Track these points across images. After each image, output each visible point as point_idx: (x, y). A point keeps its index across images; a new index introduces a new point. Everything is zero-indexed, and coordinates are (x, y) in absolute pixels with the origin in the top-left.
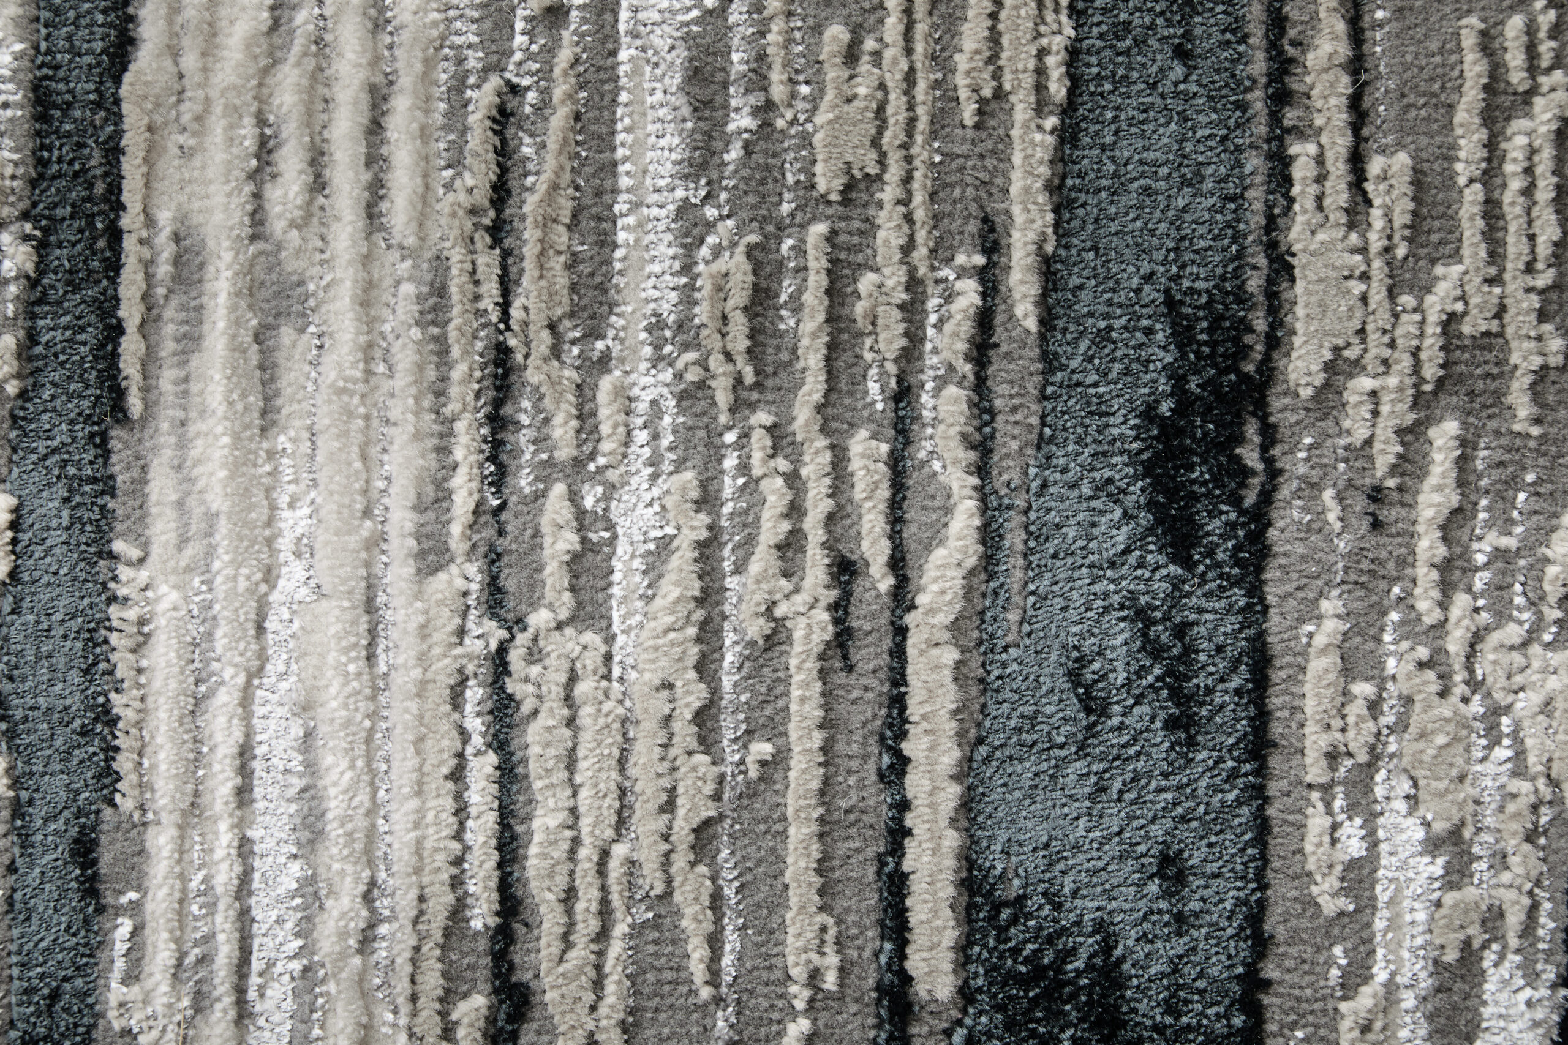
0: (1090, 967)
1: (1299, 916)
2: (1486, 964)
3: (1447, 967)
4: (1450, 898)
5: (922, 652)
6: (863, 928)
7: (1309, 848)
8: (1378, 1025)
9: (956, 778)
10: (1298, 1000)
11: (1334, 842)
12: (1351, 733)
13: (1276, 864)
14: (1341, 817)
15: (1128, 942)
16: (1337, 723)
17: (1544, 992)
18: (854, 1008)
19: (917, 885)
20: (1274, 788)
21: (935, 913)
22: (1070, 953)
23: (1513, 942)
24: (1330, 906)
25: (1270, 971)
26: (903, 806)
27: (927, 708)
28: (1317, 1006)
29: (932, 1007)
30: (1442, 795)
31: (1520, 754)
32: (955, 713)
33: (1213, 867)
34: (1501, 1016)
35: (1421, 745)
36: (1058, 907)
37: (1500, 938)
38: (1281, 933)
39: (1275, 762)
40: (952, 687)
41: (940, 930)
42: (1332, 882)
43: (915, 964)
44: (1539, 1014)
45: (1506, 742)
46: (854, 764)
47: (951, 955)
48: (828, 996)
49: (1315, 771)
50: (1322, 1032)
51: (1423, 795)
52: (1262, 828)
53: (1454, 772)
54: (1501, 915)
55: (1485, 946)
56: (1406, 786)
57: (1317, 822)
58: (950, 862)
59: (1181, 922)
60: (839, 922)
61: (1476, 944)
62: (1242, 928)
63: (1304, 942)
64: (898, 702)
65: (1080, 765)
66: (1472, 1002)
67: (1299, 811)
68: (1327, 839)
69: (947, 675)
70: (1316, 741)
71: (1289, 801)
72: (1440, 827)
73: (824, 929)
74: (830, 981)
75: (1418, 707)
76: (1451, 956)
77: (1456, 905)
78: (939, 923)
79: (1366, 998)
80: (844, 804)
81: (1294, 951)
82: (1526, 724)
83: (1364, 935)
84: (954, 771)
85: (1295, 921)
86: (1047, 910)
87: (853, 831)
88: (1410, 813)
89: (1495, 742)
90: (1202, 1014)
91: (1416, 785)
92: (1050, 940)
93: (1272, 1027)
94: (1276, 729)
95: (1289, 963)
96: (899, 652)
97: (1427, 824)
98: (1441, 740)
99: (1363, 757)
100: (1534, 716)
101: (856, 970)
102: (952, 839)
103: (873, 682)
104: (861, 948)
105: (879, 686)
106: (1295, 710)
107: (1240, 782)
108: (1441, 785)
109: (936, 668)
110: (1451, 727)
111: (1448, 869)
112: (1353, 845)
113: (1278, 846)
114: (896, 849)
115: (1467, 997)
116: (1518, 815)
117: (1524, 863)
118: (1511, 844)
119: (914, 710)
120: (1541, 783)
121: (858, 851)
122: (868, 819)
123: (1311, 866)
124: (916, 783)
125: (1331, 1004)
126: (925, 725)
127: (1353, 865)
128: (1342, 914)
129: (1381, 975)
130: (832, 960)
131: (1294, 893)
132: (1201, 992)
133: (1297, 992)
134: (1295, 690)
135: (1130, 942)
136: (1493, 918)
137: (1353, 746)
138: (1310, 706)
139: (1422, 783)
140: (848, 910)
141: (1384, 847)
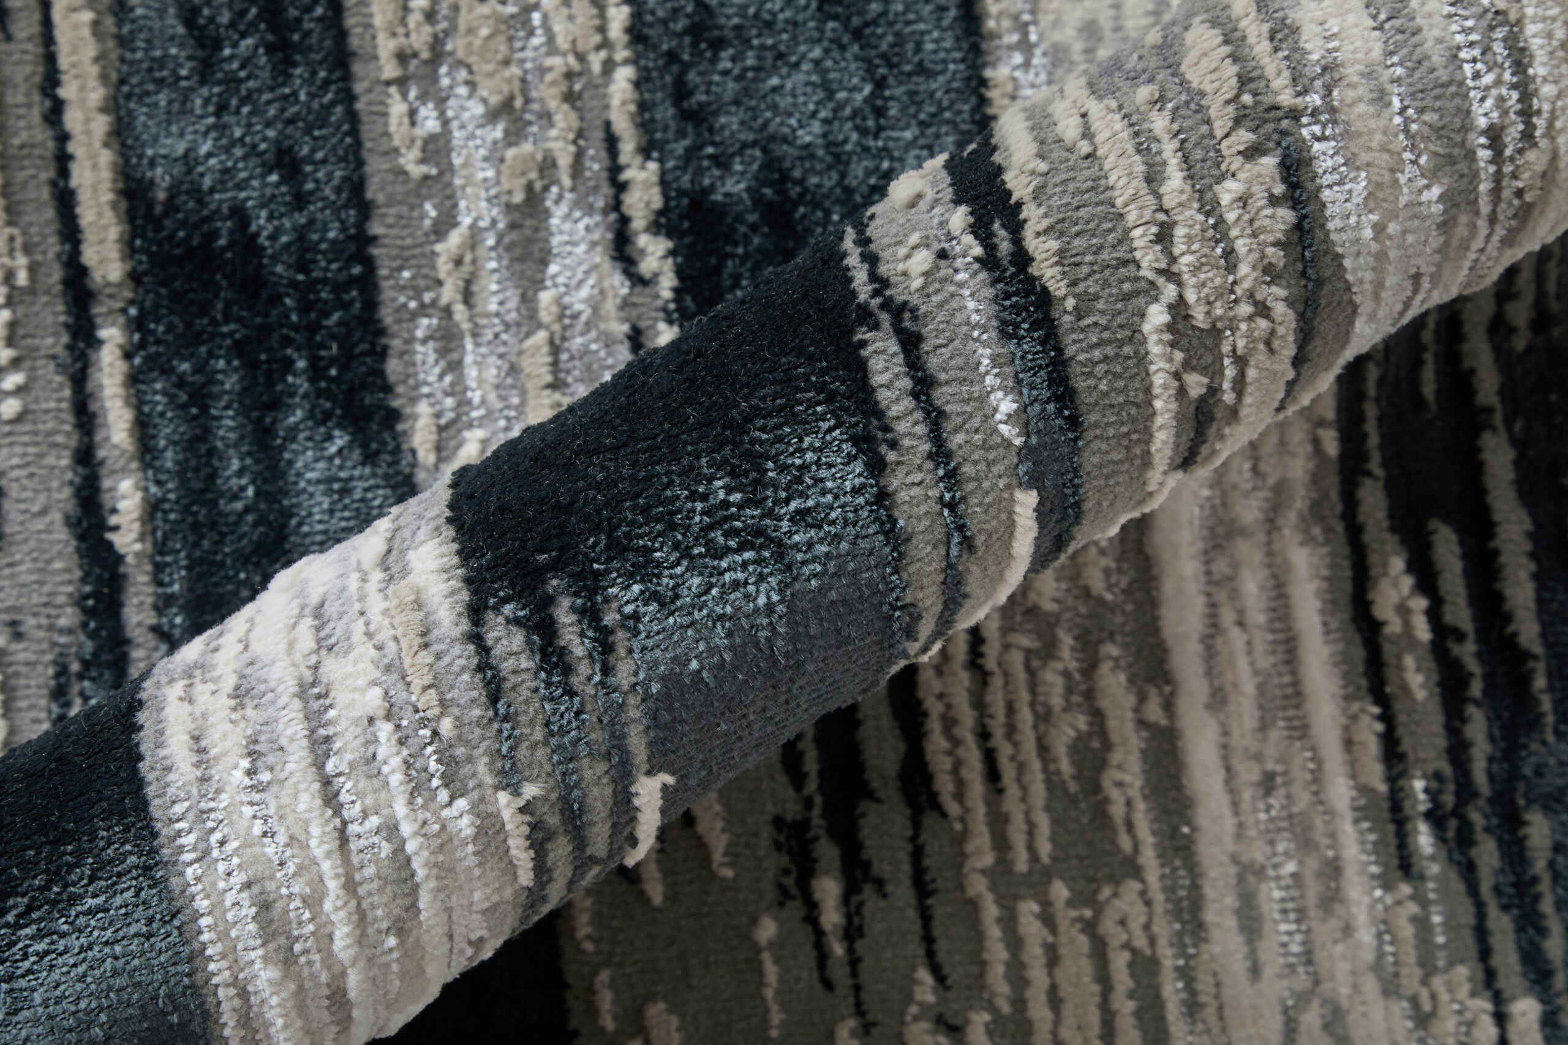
0: (231, 245)
1: (393, 183)
2: (548, 203)
3: (517, 207)
4: (510, 153)
5: (65, 17)
6: (45, 237)
7: (392, 128)
8: (468, 258)
9: (103, 110)
10: (402, 248)
11: (413, 124)
12: (413, 36)
13: (368, 145)
14: (416, 104)
15: (261, 221)
16: (401, 30)
17: (598, 218)
18: (44, 299)
19: (84, 197)
20: (359, 87)
21: (100, 215)
22: (215, 235)
23: (567, 182)
24: (417, 171)
25: (376, 228)
26: (63, 138)
27: (74, 58)
28: (417, 251)
29: (109, 291)
30: (491, 75)
31: (551, 39)
32: (96, 60)
33: (320, 155)
34: (567, 243)
35: (470, 39)
36: (200, 201)
37: (557, 182)
38: (381, 198)
39: (357, 68)
40: (91, 40)
41: (106, 228)
42: (415, 154)
43: (89, 255)
44: (596, 236)
45: (539, 32)
46: (22, 111)
47: (117, 246)
48: (22, 289)
49: (390, 70)
50: (425, 271)
51: (478, 78)
52: (353, 117)
53: (500, 57)
54: (554, 164)
55: (546, 189)
56: (463, 74)
57: (397, 108)
58: (106, 175)
59: (300, 201)
60: (25, 233)
61: (538, 186)
62: (349, 199)
63: (401, 203)
64: (50, 59)
65: (204, 91)
66: (542, 234)
67: (383, 103)
68: (406, 120)
69: (86, 32)
70: (386, 47)
71: (371, 96)
72: (494, 100)
73: (12, 239)
74: (22, 278)
75: (463, 11)
76: (518, 198)
77: (515, 158)
78: (104, 222)
79: (455, 239)
80: (16, 141)
81: (393, 211)
82: (552, 14)
83: (448, 192)
84: (100, 104)
85: (389, 189)
86: (191, 204)
87: (27, 162)
88: (470, 96)
89: (531, 33)
90: (326, 270)
91: (471, 72)
92: (196, 226)
93: (383, 272)
94: (354, 42)
95: (390, 220)
96: (47, 23)
97: (484, 101)
98: (485, 32)
99: (425, 55)
100: (556, 8)
101: (43, 269)
102: (106, 157)
103: (29, 47)
104: (44, 252)
105: (34, 49)
106: (368, 26)
107: (333, 87)
108: (490, 67)
109: (76, 27)
110: (491, 22)
111: (507, 133)
112: (429, 122)
113: (368, 131)
114: (64, 172)
115: (536, 230)
116: (553, 83)
117: (565, 119)
118: (553, 104)
119: (64, 62)
120: (571, 60)
121: (33, 177)
122: (37, 152)
123: (396, 142)
124: (72, 119)
125: (428, 249)
126: (73, 72)
127: (430, 139)
128: (426, 178)
129: (466, 221)
130: (22, 261)
131: (385, 166)
132: (324, 253)
133: (399, 242)
134: (365, 10)
135: (262, 222)
136: (548, 165)
137: (417, 46)
138: (378, 21)
139: (475, 68)
140: (30, 224)
141: (455, 124)
